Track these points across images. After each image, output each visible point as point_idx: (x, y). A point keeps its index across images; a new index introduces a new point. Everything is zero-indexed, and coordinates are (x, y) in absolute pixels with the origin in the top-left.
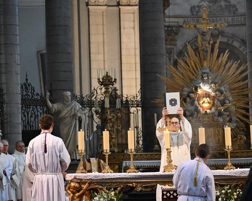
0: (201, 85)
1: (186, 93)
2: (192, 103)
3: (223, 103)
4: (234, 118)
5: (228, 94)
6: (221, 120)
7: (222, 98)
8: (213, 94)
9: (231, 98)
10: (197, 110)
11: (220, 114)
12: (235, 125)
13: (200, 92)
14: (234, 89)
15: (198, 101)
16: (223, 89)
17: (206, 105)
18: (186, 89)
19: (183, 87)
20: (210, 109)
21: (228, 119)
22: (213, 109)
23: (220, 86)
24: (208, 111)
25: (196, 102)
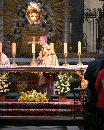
0: (31, 3)
1: (19, 9)
2: (24, 16)
3: (46, 17)
4: (54, 29)
5: (50, 11)
6: (44, 30)
7: (45, 13)
8: (39, 10)
9: (52, 14)
10: (27, 22)
11: (44, 26)
12: (54, 34)
13: (29, 8)
14: (55, 7)
15: (28, 15)
16: (46, 6)
17: (34, 18)
18: (19, 6)
19: (17, 4)
20: (37, 21)
21: (49, 29)
22: (39, 22)
23: (44, 4)
24: (35, 23)
25: (27, 16)
